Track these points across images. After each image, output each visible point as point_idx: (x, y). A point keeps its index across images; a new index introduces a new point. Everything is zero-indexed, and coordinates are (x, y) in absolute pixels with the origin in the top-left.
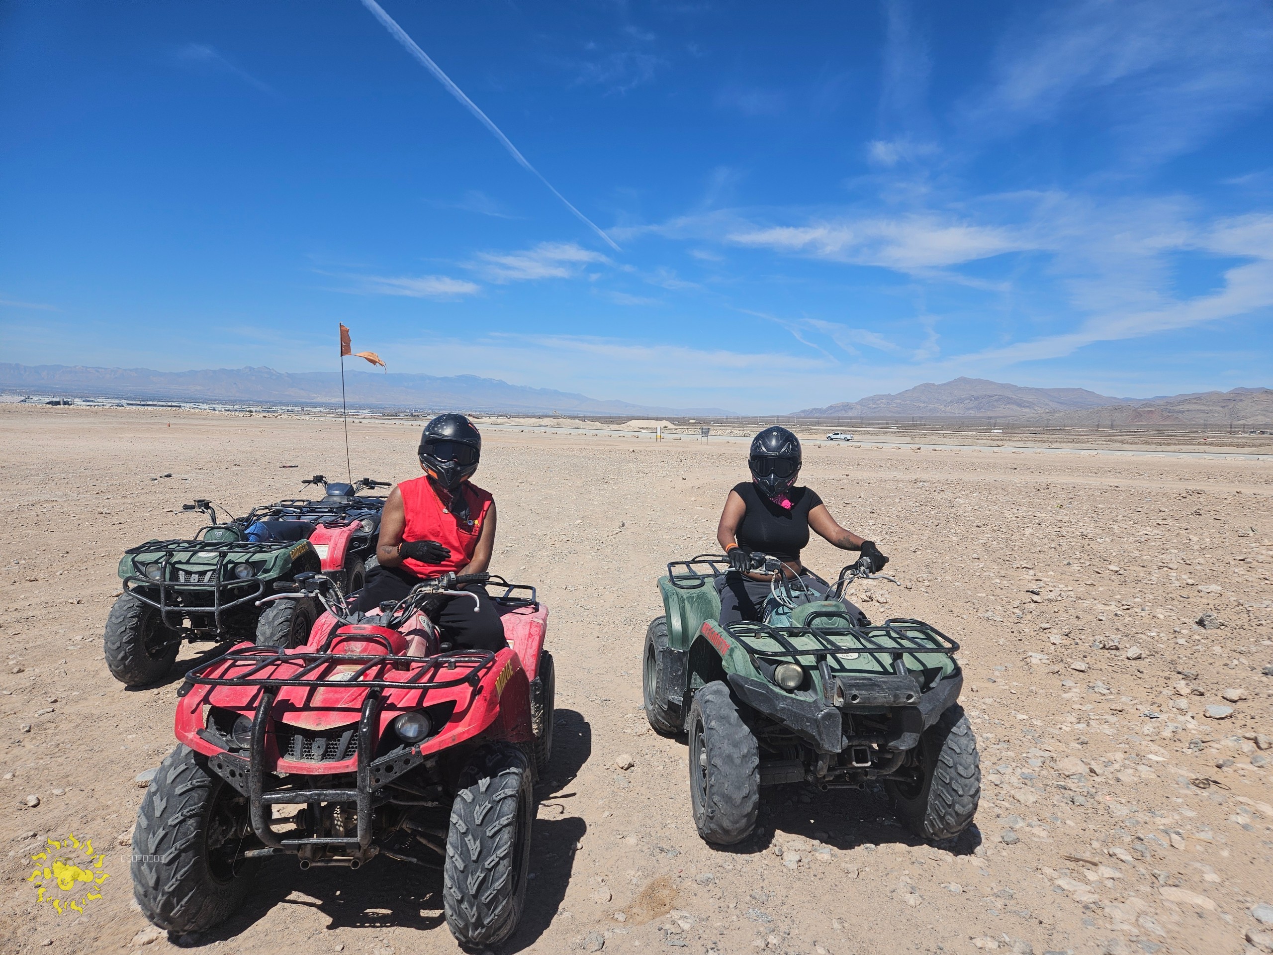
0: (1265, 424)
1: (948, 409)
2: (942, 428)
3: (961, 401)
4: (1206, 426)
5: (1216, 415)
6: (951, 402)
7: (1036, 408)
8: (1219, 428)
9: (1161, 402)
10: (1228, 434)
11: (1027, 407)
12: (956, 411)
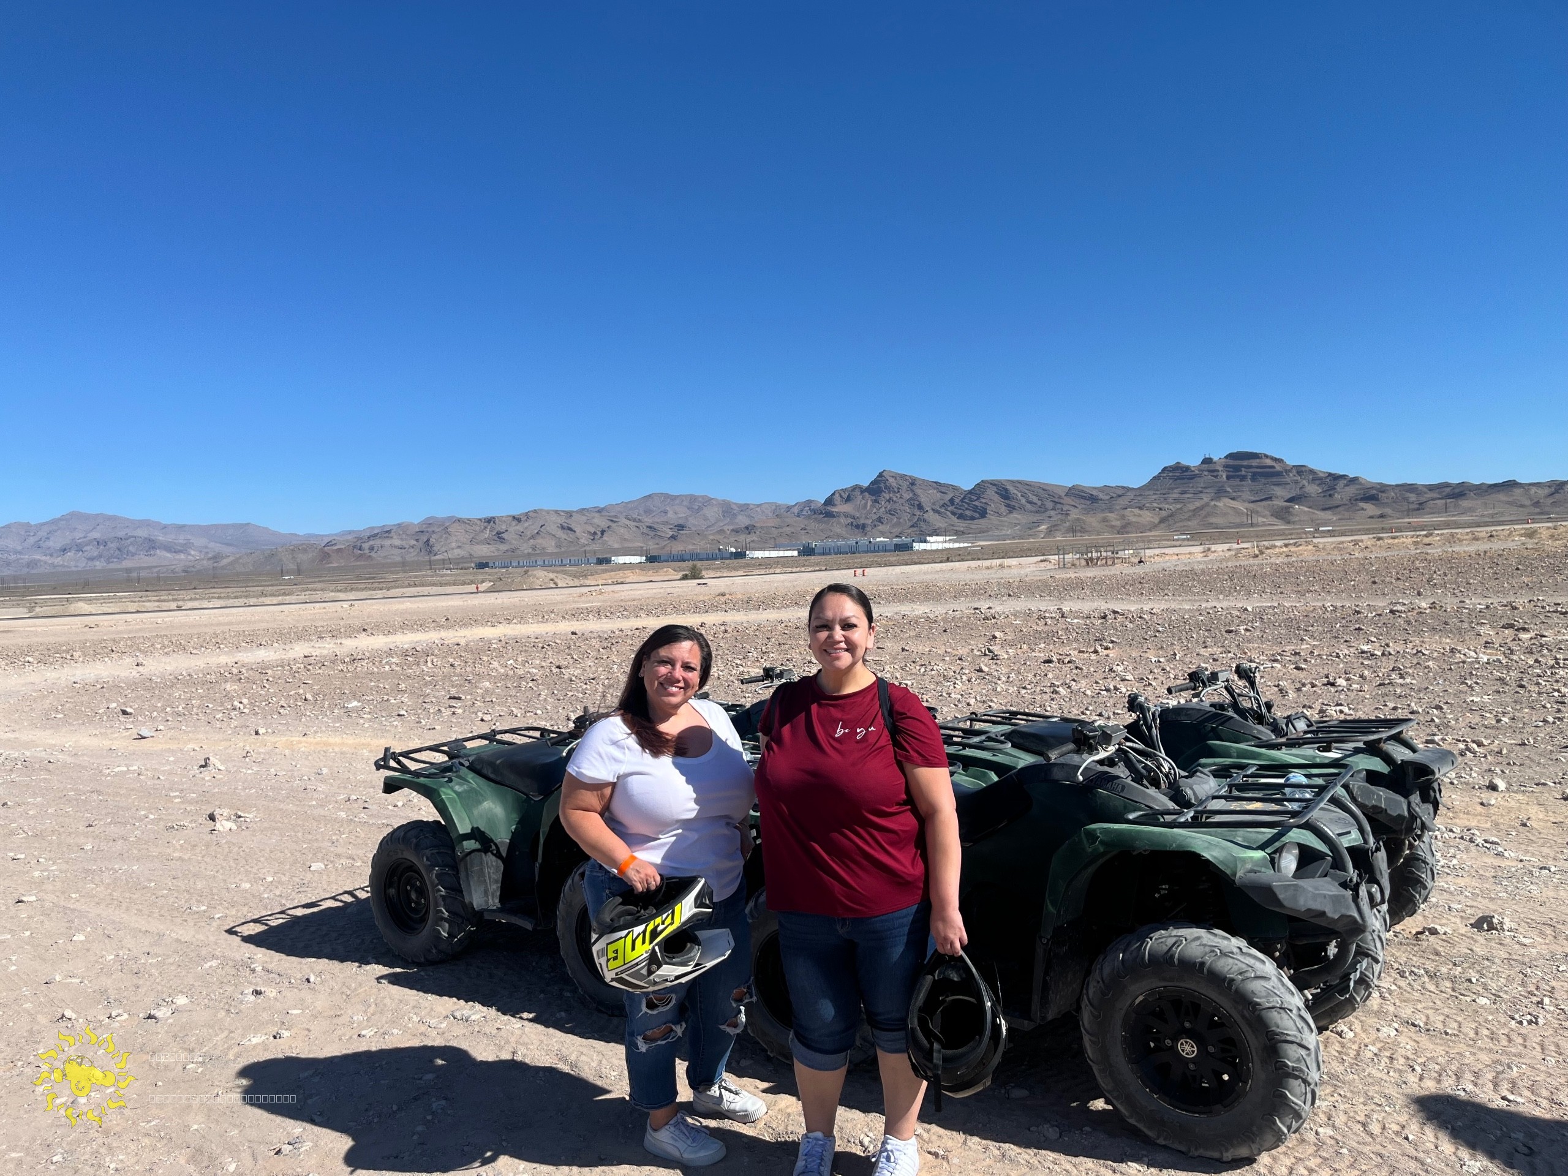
0: (463, 557)
1: (58, 561)
2: (54, 590)
3: (79, 548)
4: (404, 564)
5: (412, 550)
6: (64, 550)
7: (193, 553)
8: (418, 566)
9: (350, 537)
10: (429, 572)
11: (181, 551)
12: (73, 564)
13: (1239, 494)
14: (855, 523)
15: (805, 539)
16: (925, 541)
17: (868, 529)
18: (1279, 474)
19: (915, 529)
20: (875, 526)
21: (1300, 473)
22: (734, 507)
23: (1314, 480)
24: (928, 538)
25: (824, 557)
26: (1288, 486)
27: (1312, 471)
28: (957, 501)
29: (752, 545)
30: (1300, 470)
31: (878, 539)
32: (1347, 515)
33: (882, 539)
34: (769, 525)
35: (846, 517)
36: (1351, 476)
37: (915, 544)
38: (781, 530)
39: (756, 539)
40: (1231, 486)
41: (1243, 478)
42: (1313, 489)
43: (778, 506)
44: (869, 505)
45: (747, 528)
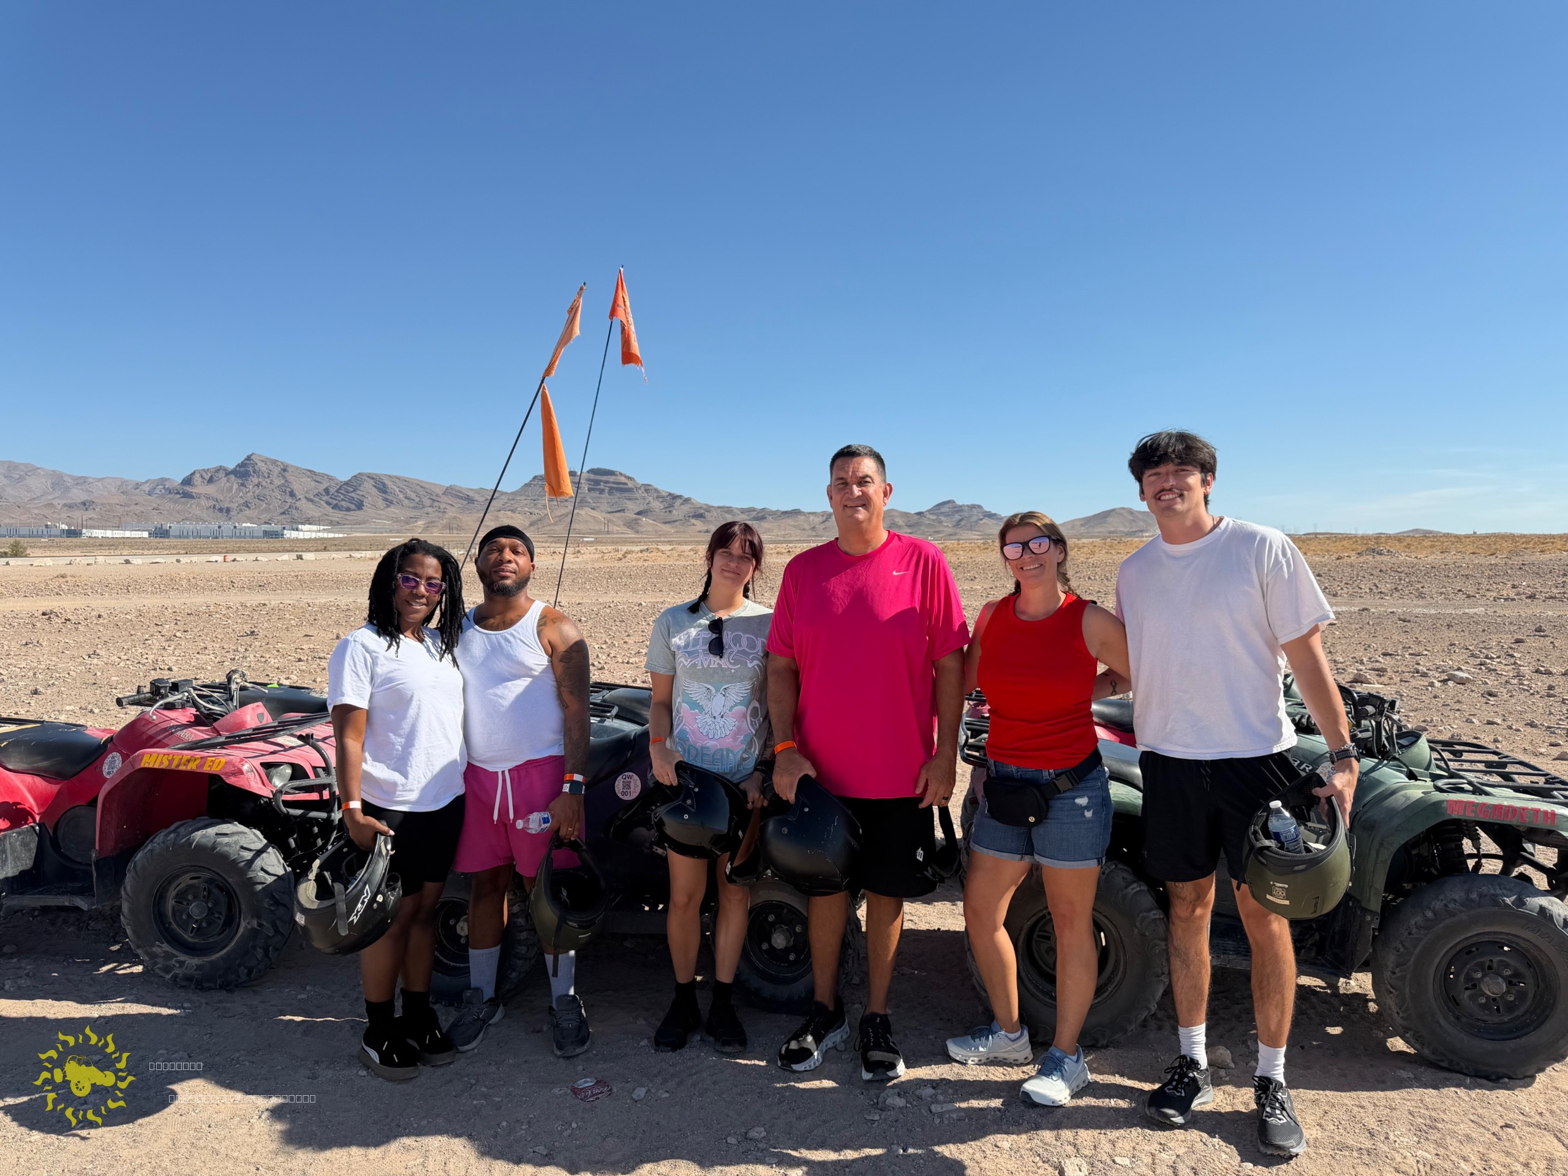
13: (598, 505)
14: (217, 506)
15: (157, 521)
16: (297, 530)
17: (231, 513)
18: (630, 490)
19: (287, 516)
20: (241, 510)
21: (646, 490)
22: (66, 478)
23: (658, 497)
24: (300, 527)
25: (179, 540)
26: (638, 501)
27: (656, 490)
28: (332, 491)
29: (90, 523)
30: (647, 488)
31: (244, 525)
32: (682, 528)
33: (249, 525)
34: (113, 502)
35: (208, 498)
36: (686, 496)
37: (285, 532)
38: (126, 508)
39: (96, 517)
40: (593, 498)
41: (602, 491)
42: (657, 505)
43: (124, 482)
44: (234, 488)
45: (84, 504)
